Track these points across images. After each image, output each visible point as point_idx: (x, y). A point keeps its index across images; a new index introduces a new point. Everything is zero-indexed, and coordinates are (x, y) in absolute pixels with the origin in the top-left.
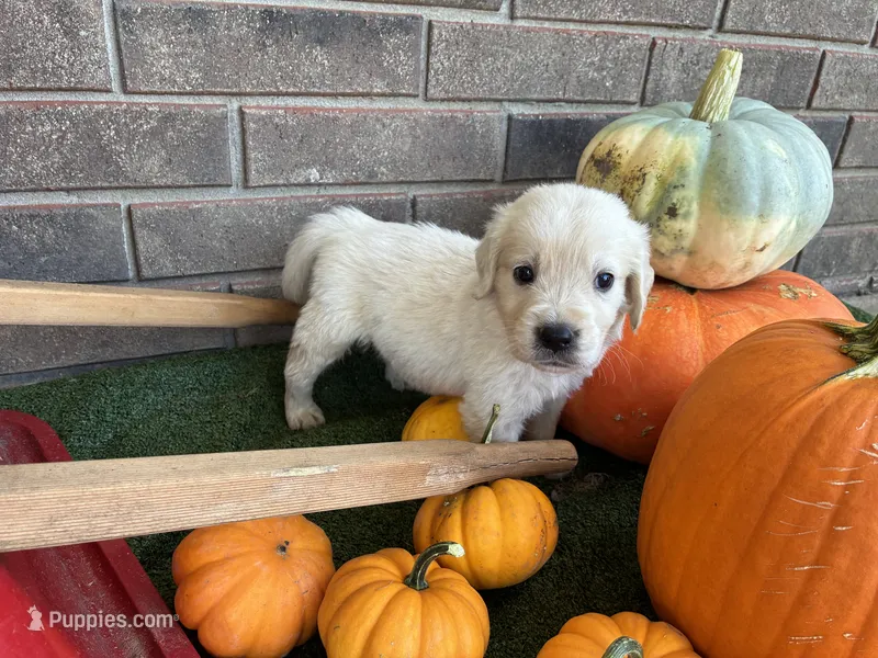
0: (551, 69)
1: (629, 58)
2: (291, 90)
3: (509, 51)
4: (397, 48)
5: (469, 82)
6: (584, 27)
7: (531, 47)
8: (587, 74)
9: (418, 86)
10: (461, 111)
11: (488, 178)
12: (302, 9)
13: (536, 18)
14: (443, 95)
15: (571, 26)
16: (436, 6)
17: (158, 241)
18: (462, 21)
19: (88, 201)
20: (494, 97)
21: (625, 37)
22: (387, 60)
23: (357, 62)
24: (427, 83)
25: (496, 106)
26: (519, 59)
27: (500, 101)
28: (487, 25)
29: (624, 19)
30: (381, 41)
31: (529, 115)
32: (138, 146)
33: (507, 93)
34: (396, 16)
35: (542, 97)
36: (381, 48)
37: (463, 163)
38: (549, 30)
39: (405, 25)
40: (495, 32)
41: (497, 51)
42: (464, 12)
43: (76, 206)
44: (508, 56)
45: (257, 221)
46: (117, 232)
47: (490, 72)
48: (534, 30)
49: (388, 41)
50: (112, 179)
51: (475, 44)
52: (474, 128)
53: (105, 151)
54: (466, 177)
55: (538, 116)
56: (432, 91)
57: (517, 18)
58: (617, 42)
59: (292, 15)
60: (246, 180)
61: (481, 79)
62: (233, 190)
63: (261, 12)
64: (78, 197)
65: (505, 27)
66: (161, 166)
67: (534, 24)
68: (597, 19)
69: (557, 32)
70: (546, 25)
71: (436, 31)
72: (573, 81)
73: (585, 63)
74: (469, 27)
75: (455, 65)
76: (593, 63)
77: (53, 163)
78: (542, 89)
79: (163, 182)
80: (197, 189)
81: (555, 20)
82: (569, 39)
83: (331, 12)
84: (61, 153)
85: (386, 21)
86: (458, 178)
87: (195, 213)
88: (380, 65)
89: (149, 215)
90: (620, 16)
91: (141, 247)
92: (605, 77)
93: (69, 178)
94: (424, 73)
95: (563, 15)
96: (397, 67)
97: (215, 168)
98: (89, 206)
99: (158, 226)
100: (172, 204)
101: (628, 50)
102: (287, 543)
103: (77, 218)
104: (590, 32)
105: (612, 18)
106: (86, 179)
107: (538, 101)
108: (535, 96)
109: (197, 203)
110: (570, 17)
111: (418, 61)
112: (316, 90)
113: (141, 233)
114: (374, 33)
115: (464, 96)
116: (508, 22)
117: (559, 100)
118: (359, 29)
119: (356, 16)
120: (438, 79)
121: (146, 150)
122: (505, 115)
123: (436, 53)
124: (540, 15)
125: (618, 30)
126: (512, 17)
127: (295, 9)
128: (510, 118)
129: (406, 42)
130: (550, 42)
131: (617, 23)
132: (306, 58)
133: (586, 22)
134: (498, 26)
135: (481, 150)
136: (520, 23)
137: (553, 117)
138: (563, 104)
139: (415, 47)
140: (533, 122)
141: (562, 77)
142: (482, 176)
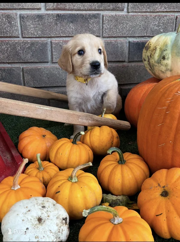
0: (142, 27)
1: (168, 22)
2: (64, 35)
3: (127, 22)
4: (93, 23)
5: (115, 32)
6: (152, 14)
7: (135, 20)
8: (154, 28)
9: (100, 33)
10: (114, 40)
11: (123, 60)
12: (67, 14)
13: (136, 12)
14: (107, 36)
15: (148, 14)
16: (104, 10)
17: (30, 77)
18: (113, 14)
19: (13, 66)
20: (124, 36)
21: (166, 16)
22: (91, 26)
23: (82, 27)
24: (103, 32)
25: (125, 39)
26: (131, 24)
27: (126, 37)
28: (120, 15)
29: (165, 10)
30: (89, 21)
31: (136, 41)
32: (25, 51)
33: (127, 35)
34: (93, 14)
35: (139, 35)
36: (88, 23)
37: (115, 56)
38: (140, 15)
39: (95, 16)
40: (123, 16)
41: (124, 22)
42: (113, 12)
43: (10, 67)
44: (127, 24)
45: (55, 72)
46: (19, 74)
47: (122, 29)
48: (135, 15)
49: (91, 21)
50: (19, 60)
51: (117, 20)
52: (118, 45)
53: (17, 53)
54: (116, 60)
55: (138, 41)
56: (104, 35)
57: (129, 12)
58: (163, 17)
59: (64, 15)
60: (52, 60)
61: (119, 31)
62: (49, 63)
63: (56, 15)
64: (11, 65)
65: (126, 15)
66: (31, 57)
67: (135, 14)
68: (156, 11)
69: (143, 16)
70: (139, 14)
71: (104, 17)
72: (149, 30)
73: (153, 24)
74: (115, 16)
75: (111, 27)
76: (155, 24)
77: (5, 56)
78: (139, 33)
79: (31, 61)
80: (40, 63)
81: (142, 12)
82: (147, 17)
83: (74, 14)
84: (7, 53)
85: (90, 15)
86: (113, 60)
87: (39, 69)
88: (89, 28)
89: (28, 70)
90: (164, 10)
91: (25, 78)
92: (160, 28)
93: (9, 60)
94: (102, 30)
95: (144, 11)
96: (93, 28)
97: (44, 57)
98: (13, 67)
99: (30, 73)
100: (33, 67)
101: (168, 20)
102: (45, 135)
103: (10, 70)
104: (154, 15)
105: (161, 10)
106: (13, 60)
107: (138, 37)
108: (137, 35)
109: (40, 67)
110: (147, 11)
111: (100, 26)
112: (71, 35)
113: (25, 75)
114: (87, 19)
115: (114, 36)
116: (127, 14)
117: (145, 36)
118: (82, 18)
119: (81, 15)
120: (106, 31)
121: (27, 52)
122: (128, 41)
123: (105, 23)
124: (137, 11)
125: (164, 14)
126: (128, 12)
127: (65, 14)
128: (129, 42)
129: (96, 21)
130: (141, 19)
131: (163, 12)
132: (68, 27)
133: (152, 12)
134: (124, 15)
135: (120, 52)
136: (130, 14)
137: (143, 41)
138: (146, 37)
139: (99, 22)
140: (137, 43)
141: (145, 29)
142: (121, 60)
